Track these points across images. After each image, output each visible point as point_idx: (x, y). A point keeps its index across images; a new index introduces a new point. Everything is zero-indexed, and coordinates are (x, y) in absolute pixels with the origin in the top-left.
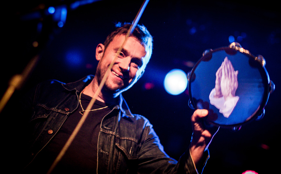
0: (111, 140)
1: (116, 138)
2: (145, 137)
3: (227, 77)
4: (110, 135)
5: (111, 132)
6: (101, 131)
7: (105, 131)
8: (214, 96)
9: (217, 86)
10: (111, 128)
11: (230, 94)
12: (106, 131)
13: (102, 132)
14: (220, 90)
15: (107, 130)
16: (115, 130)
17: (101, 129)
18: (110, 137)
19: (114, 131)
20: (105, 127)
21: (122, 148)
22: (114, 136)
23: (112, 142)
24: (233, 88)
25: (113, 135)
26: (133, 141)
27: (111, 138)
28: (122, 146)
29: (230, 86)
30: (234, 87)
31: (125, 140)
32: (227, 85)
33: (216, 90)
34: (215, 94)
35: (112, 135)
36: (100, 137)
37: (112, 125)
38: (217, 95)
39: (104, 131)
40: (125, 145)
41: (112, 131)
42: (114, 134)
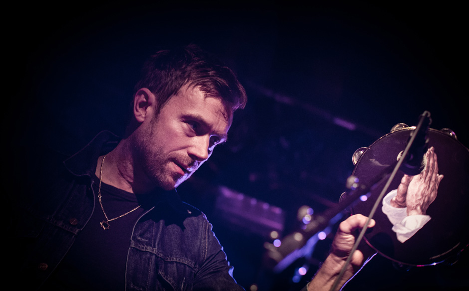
0: (149, 265)
1: (159, 259)
2: (205, 253)
3: (423, 179)
4: (148, 255)
5: (149, 249)
6: (133, 246)
7: (139, 247)
8: (391, 201)
9: (401, 187)
10: (150, 239)
11: (419, 208)
12: (141, 246)
13: (134, 248)
14: (405, 194)
15: (143, 243)
16: (156, 244)
17: (133, 241)
18: (147, 259)
19: (154, 247)
20: (139, 238)
21: (170, 281)
22: (154, 257)
23: (152, 267)
24: (426, 199)
25: (153, 254)
26: (188, 265)
27: (149, 259)
28: (170, 277)
29: (422, 195)
30: (429, 198)
31: (175, 264)
32: (419, 190)
33: (398, 192)
34: (394, 199)
35: (151, 254)
36: (129, 258)
37: (150, 233)
38: (396, 202)
39: (137, 246)
40: (174, 273)
41: (151, 246)
42: (154, 252)
